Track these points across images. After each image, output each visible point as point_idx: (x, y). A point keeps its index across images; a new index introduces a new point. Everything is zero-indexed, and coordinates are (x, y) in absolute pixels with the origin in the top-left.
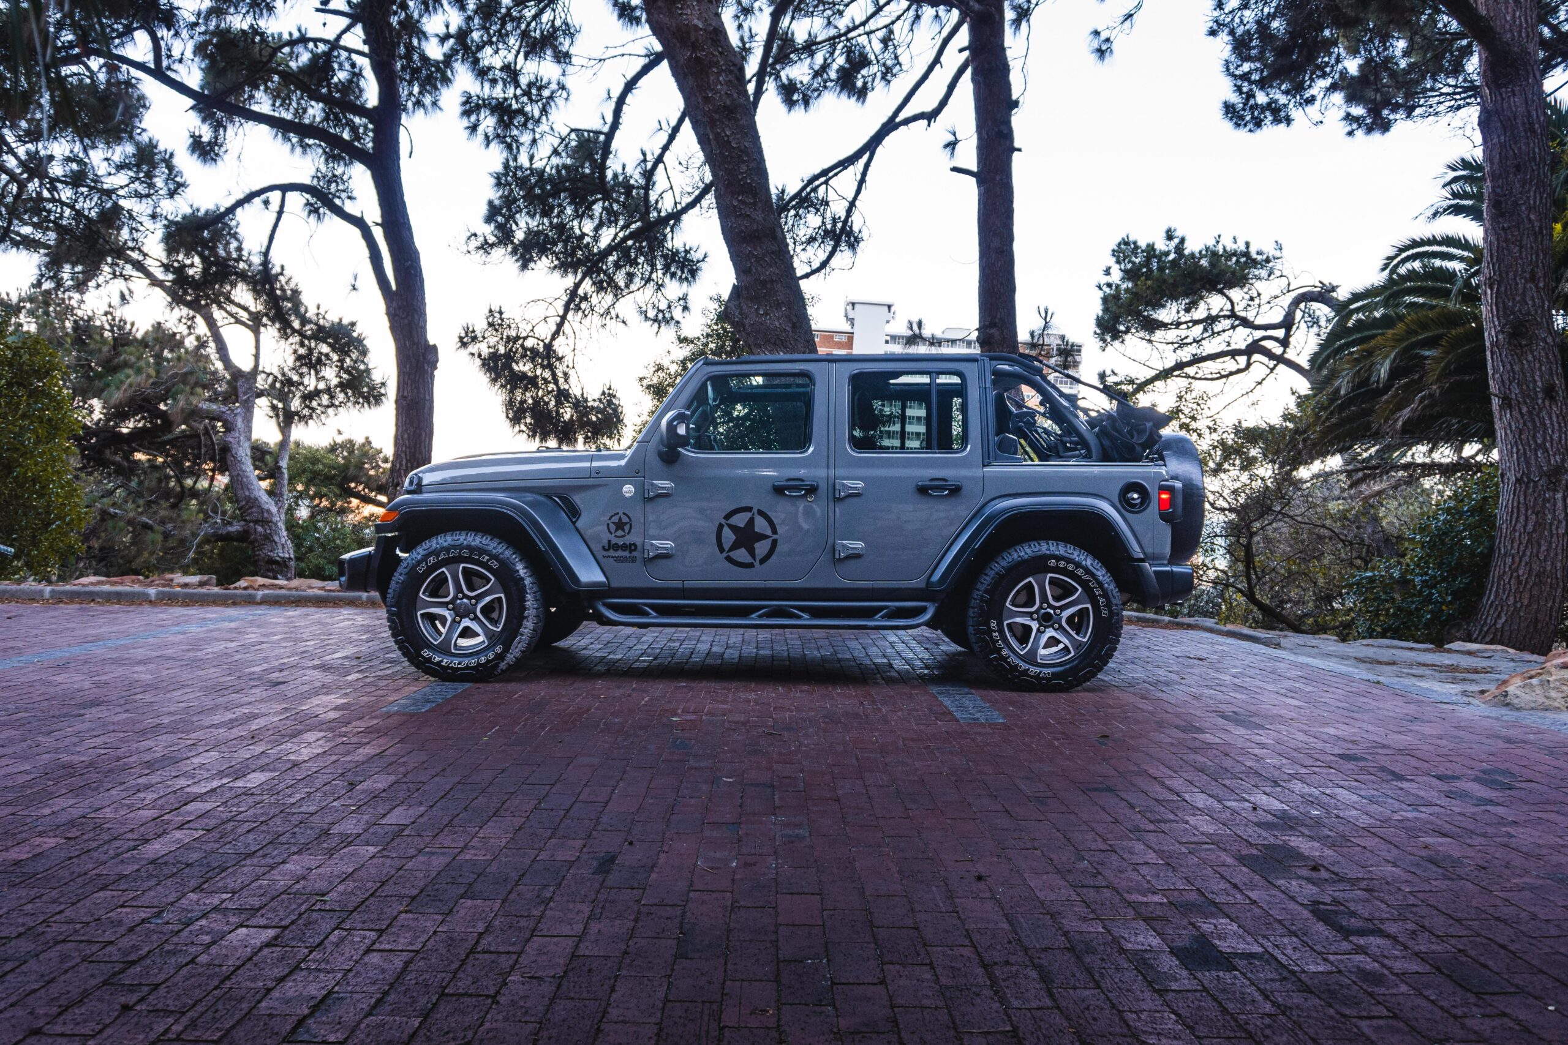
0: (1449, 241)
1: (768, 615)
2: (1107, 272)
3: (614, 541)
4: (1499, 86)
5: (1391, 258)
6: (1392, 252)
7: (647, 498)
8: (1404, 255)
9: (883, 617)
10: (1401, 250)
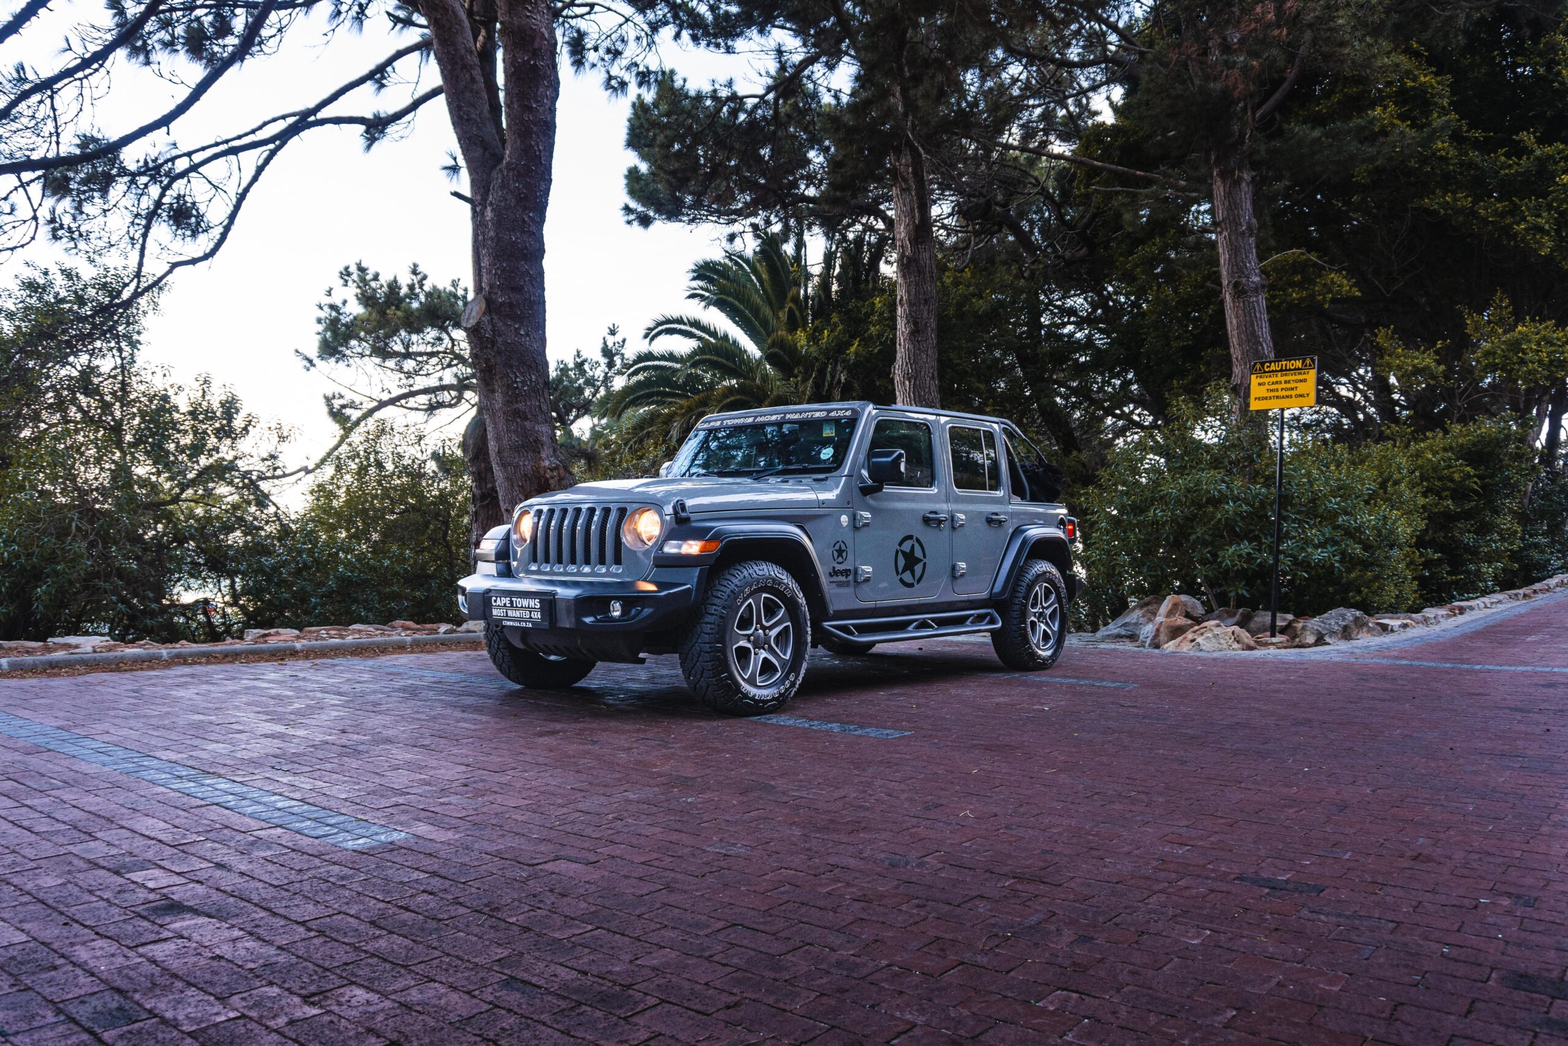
0: (696, 324)
1: (918, 628)
2: (329, 293)
3: (839, 567)
4: (917, 243)
5: (651, 329)
6: (651, 325)
7: (855, 525)
8: (660, 328)
9: (972, 622)
10: (659, 324)
